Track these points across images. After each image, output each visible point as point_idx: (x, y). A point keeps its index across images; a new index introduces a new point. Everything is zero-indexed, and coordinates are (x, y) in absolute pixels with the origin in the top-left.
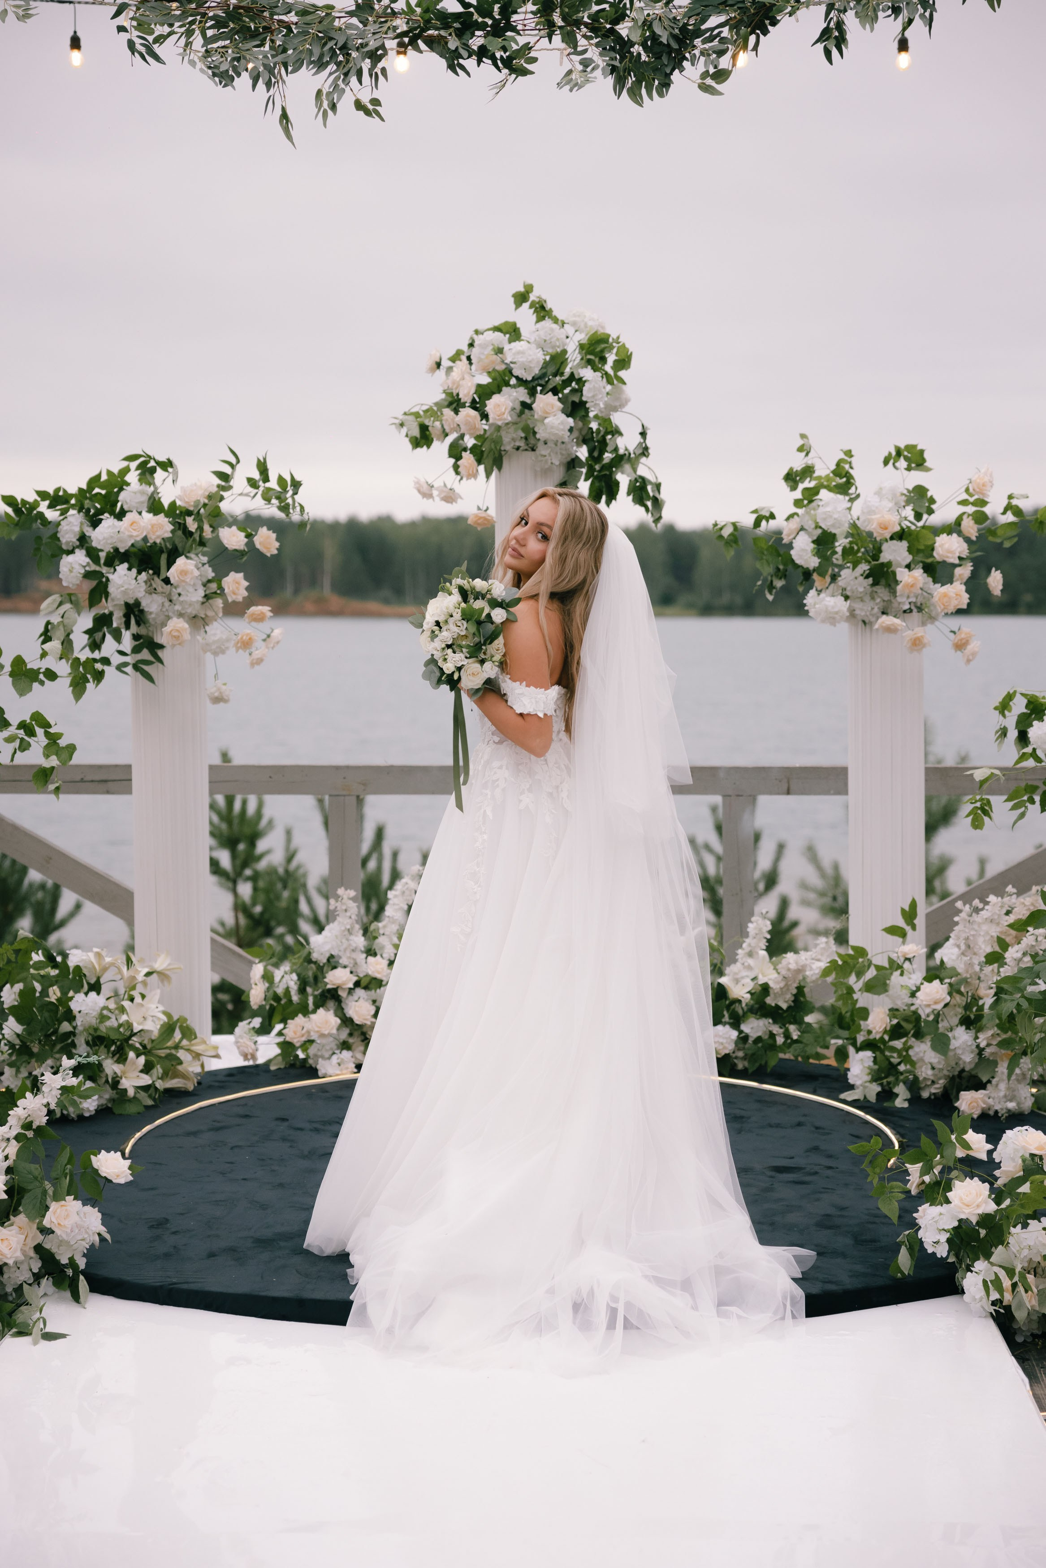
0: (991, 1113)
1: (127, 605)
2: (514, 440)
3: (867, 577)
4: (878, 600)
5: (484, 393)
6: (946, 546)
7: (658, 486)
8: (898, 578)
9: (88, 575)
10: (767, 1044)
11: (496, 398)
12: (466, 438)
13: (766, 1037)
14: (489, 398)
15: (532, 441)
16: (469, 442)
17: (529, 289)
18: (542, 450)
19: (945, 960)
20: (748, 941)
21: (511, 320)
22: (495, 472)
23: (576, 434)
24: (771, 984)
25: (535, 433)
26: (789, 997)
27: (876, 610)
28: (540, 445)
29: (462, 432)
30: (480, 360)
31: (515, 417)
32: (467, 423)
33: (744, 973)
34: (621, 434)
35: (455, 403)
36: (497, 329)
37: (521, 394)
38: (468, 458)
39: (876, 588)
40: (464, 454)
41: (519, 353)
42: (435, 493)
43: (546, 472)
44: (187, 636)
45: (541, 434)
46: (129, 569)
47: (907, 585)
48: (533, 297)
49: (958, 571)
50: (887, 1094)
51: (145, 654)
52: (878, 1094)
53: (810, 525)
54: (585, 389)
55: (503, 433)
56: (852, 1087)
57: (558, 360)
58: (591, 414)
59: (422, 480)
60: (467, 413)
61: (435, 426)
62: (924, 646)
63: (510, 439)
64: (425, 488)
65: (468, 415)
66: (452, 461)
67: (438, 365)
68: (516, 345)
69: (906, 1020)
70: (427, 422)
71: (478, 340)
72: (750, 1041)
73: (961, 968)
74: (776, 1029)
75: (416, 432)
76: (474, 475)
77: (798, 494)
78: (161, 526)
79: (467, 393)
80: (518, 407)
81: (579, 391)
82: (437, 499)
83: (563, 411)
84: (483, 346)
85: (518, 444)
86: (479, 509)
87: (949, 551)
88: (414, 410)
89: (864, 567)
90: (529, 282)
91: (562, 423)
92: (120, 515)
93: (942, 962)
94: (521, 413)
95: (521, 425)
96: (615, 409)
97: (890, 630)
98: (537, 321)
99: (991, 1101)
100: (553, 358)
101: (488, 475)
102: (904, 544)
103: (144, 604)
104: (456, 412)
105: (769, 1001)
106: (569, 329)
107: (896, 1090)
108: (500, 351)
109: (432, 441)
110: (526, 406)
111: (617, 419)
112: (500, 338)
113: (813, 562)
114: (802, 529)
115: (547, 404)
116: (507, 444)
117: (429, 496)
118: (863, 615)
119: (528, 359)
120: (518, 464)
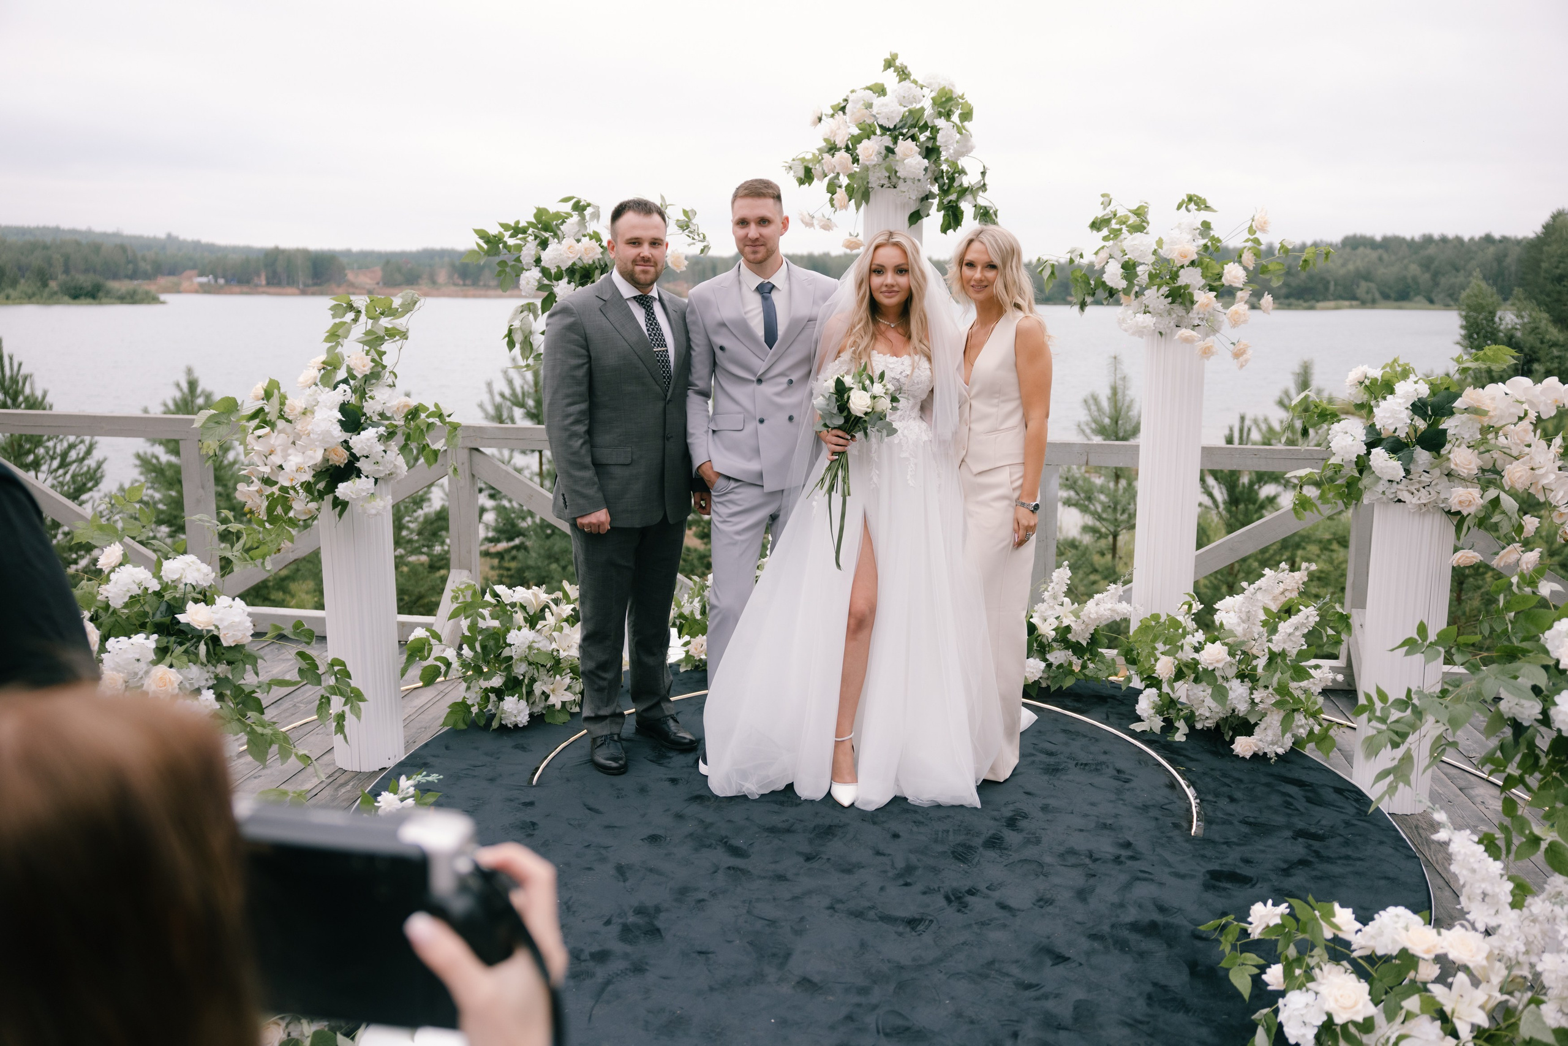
0: (1261, 754)
2: (879, 179)
3: (1167, 297)
4: (1174, 316)
5: (857, 140)
6: (1234, 273)
7: (995, 212)
8: (1195, 298)
9: (541, 287)
10: (1065, 670)
11: (865, 142)
12: (841, 177)
13: (1066, 665)
14: (860, 142)
15: (894, 180)
16: (844, 181)
17: (894, 57)
18: (902, 186)
19: (1224, 623)
20: (1052, 585)
21: (880, 81)
22: (864, 204)
23: (929, 174)
24: (1073, 625)
25: (896, 172)
26: (1088, 636)
27: (1172, 324)
28: (901, 183)
29: (837, 171)
30: (853, 113)
31: (881, 159)
32: (842, 165)
33: (1050, 613)
34: (966, 174)
35: (832, 149)
36: (868, 88)
37: (887, 141)
38: (841, 193)
39: (1175, 306)
40: (838, 190)
41: (883, 105)
42: (815, 222)
43: (904, 206)
45: (902, 173)
46: (569, 283)
47: (1202, 305)
48: (897, 63)
49: (1239, 294)
50: (1169, 726)
52: (1162, 727)
53: (1118, 254)
54: (939, 136)
55: (871, 173)
56: (1139, 719)
57: (914, 113)
58: (943, 158)
59: (805, 213)
60: (842, 155)
61: (817, 169)
62: (1212, 354)
63: (875, 179)
64: (807, 218)
65: (842, 157)
66: (830, 195)
67: (820, 119)
68: (883, 100)
69: (1187, 665)
70: (810, 166)
71: (852, 97)
72: (1054, 668)
73: (1239, 630)
74: (1074, 659)
75: (801, 174)
76: (846, 207)
77: (1104, 233)
78: (593, 249)
79: (840, 142)
80: (884, 152)
81: (933, 138)
82: (817, 227)
83: (920, 154)
84: (856, 105)
85: (882, 182)
86: (851, 235)
87: (1236, 278)
88: (801, 156)
89: (1165, 289)
90: (894, 51)
91: (919, 163)
93: (1221, 624)
94: (886, 157)
95: (885, 165)
96: (963, 154)
97: (1187, 340)
98: (900, 81)
99: (1260, 744)
100: (911, 112)
101: (858, 207)
102: (1198, 271)
104: (833, 155)
105: (1069, 636)
106: (926, 91)
107: (1177, 724)
108: (869, 106)
109: (812, 179)
110: (890, 151)
111: (962, 162)
112: (870, 96)
113: (1120, 284)
114: (1111, 257)
115: (906, 147)
116: (874, 182)
117: (811, 225)
118: (1161, 328)
119: (889, 109)
120: (882, 199)
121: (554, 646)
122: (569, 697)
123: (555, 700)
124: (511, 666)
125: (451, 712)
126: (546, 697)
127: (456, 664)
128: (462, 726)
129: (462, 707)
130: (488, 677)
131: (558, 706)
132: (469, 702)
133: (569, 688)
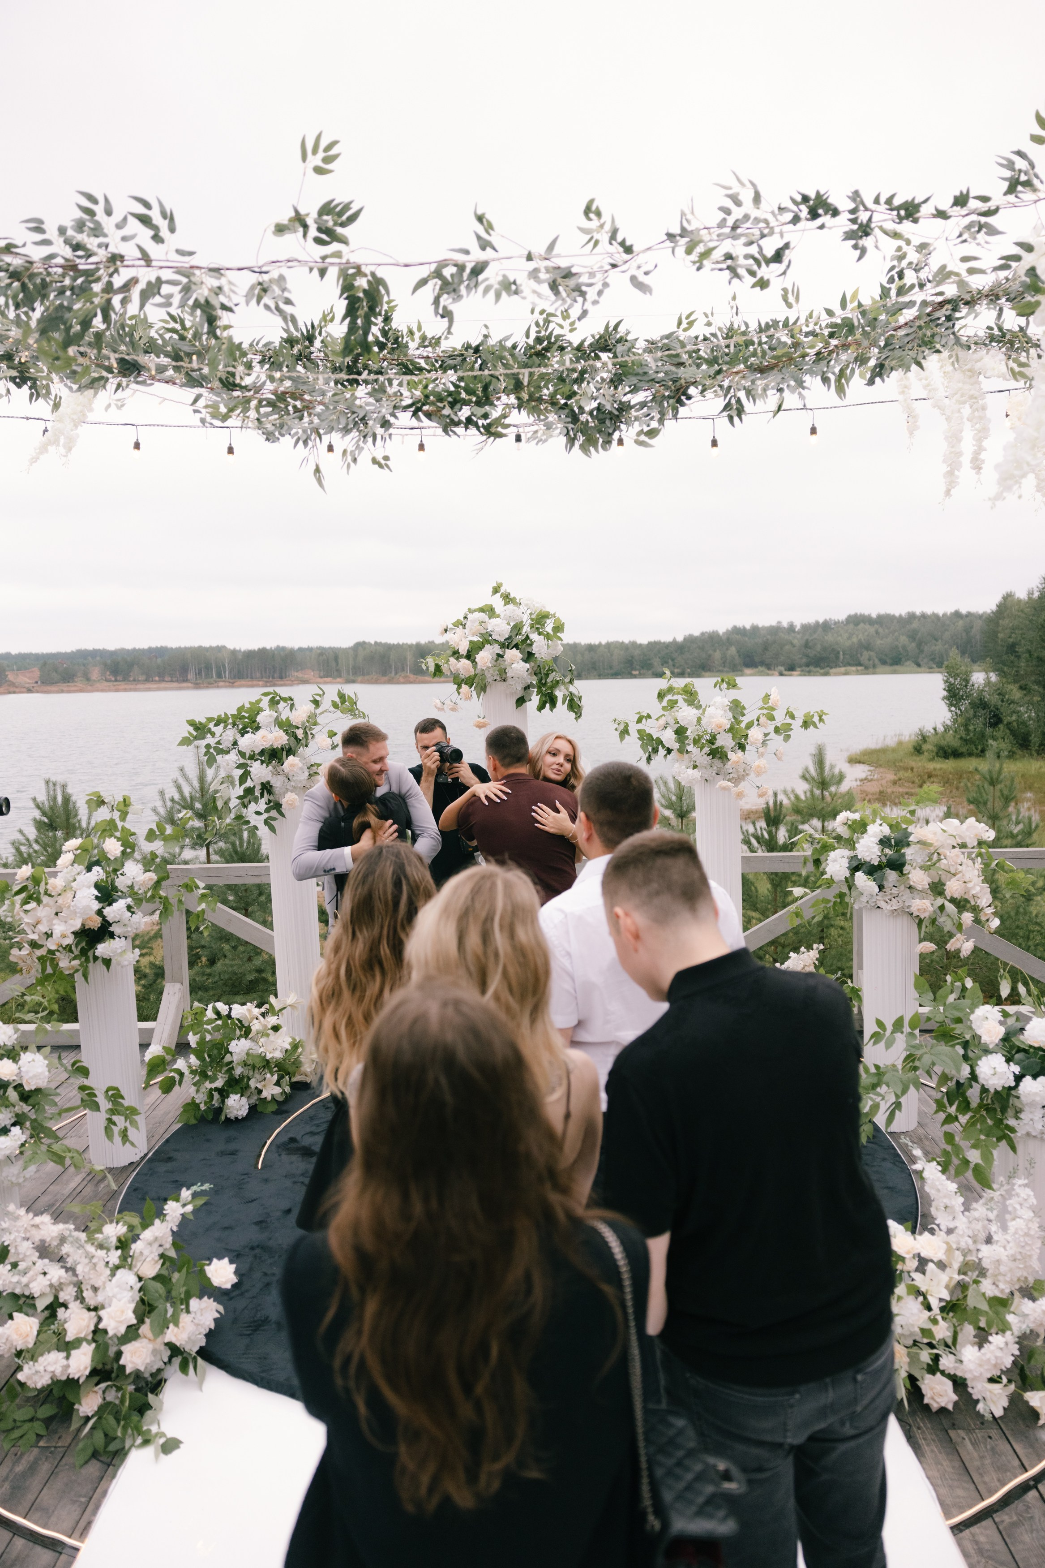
1: (262, 784)
2: (493, 676)
3: (708, 755)
4: (715, 768)
5: (474, 649)
7: (580, 698)
8: (728, 756)
9: (240, 766)
11: (481, 652)
12: (464, 675)
14: (477, 652)
15: (504, 677)
16: (465, 677)
17: (499, 586)
18: (510, 681)
21: (489, 604)
22: (482, 693)
23: (530, 671)
25: (505, 672)
28: (509, 678)
30: (471, 627)
31: (494, 664)
32: (464, 668)
34: (558, 670)
35: (456, 654)
36: (482, 610)
37: (497, 649)
38: (465, 686)
39: (715, 761)
40: (462, 684)
41: (495, 625)
42: (447, 708)
43: (512, 694)
44: (297, 803)
45: (510, 674)
46: (262, 763)
47: (734, 759)
48: (502, 590)
51: (274, 813)
53: (672, 723)
54: (534, 646)
55: (486, 672)
57: (517, 628)
58: (539, 659)
59: (438, 700)
60: (464, 662)
61: (445, 667)
62: (744, 796)
63: (491, 675)
64: (439, 705)
66: (456, 687)
67: (446, 631)
68: (494, 621)
70: (441, 665)
71: (470, 616)
75: (433, 669)
76: (469, 698)
77: (665, 703)
78: (281, 737)
79: (463, 649)
80: (496, 657)
81: (531, 645)
82: (448, 711)
83: (522, 659)
84: (473, 621)
85: (495, 678)
86: (478, 717)
89: (707, 749)
90: (499, 581)
91: (522, 666)
92: (258, 728)
94: (497, 660)
95: (498, 667)
97: (725, 789)
98: (506, 605)
100: (515, 627)
101: (478, 696)
102: (729, 735)
103: (272, 783)
104: (457, 660)
106: (523, 608)
108: (483, 623)
109: (444, 676)
112: (483, 616)
113: (675, 745)
114: (667, 725)
115: (512, 655)
116: (489, 679)
117: (443, 709)
118: (706, 776)
119: (500, 628)
120: (496, 691)
121: (262, 1050)
122: (277, 1090)
123: (266, 1094)
124: (233, 1068)
125: (185, 1111)
126: (260, 1092)
127: (186, 1071)
128: (193, 1121)
129: (192, 1106)
130: (213, 1079)
131: (269, 1098)
132: (197, 1101)
133: (278, 1083)
